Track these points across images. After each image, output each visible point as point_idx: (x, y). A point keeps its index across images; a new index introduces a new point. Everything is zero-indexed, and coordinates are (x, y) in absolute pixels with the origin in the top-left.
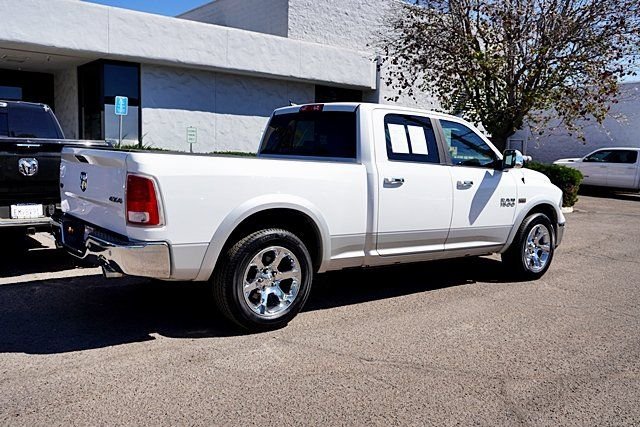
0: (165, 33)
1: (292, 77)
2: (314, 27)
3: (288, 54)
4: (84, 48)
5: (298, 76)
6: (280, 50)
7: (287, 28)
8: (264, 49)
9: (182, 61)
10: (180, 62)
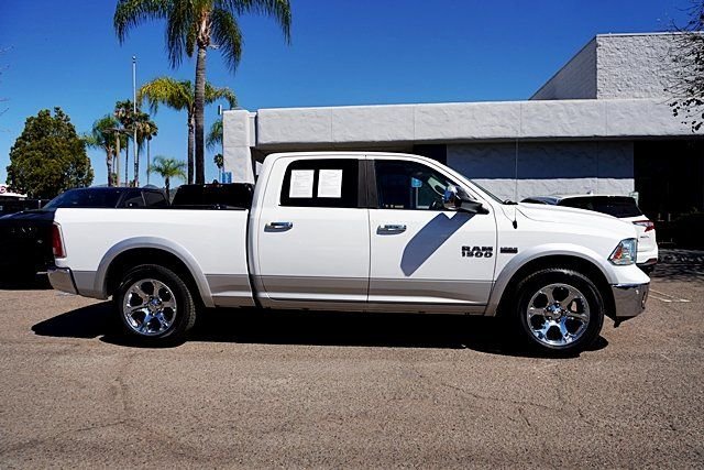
0: (461, 117)
1: (596, 136)
2: (631, 83)
3: (590, 115)
4: (396, 139)
5: (604, 134)
6: (581, 113)
7: (596, 90)
8: (561, 115)
9: (476, 136)
10: (475, 139)
